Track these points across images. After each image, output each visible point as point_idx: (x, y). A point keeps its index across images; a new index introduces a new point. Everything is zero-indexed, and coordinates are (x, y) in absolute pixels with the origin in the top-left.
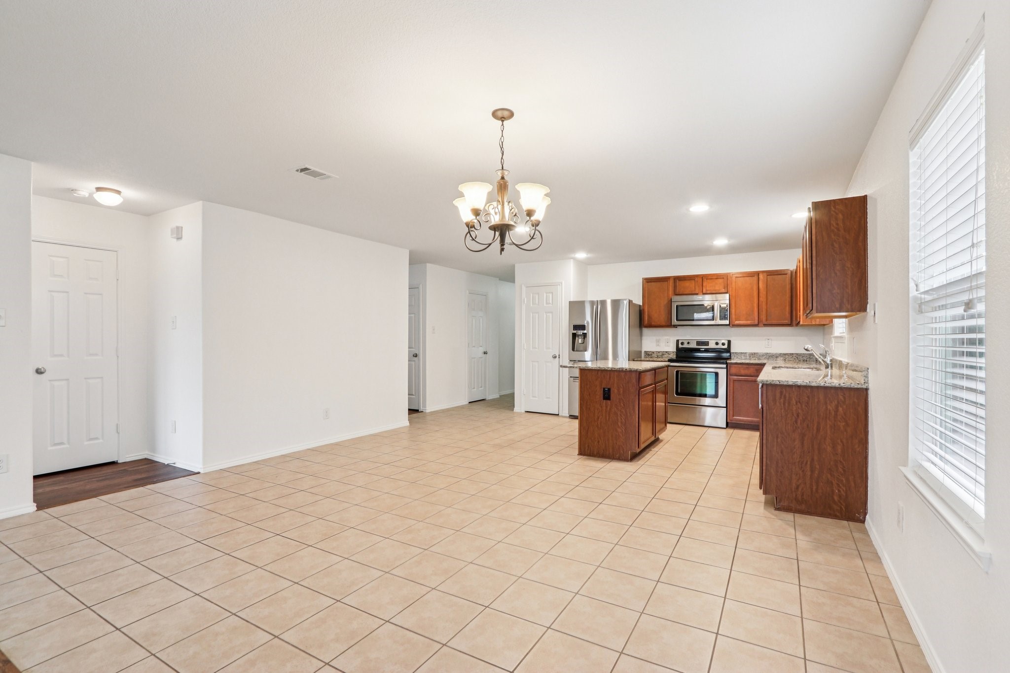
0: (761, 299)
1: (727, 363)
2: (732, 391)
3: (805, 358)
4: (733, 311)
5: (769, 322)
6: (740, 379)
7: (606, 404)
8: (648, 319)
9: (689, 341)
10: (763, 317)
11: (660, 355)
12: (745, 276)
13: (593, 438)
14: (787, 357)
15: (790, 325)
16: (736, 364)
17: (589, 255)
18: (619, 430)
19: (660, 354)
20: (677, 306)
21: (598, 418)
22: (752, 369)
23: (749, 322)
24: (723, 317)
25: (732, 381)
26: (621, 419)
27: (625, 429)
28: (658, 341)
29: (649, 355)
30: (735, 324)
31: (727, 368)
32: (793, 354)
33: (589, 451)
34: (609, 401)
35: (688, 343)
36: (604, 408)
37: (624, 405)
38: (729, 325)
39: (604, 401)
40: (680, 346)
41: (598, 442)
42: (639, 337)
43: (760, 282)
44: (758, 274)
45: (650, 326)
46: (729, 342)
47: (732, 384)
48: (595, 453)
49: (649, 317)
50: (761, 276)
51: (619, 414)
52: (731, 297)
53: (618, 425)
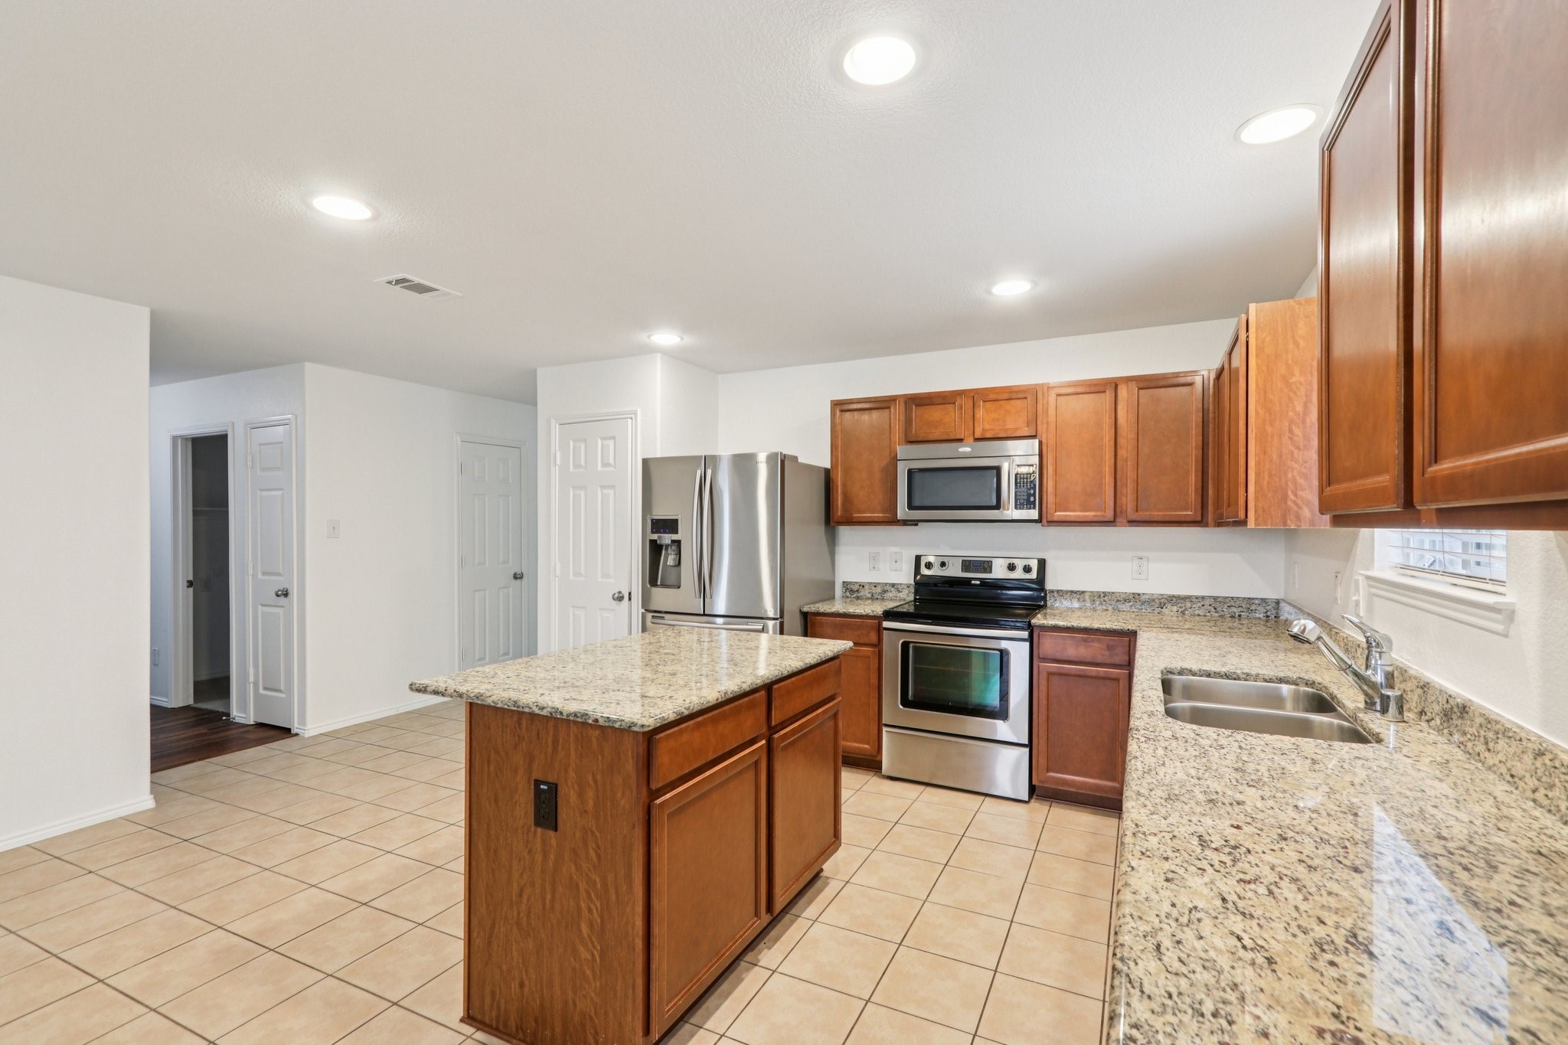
0: (1121, 453)
1: (1030, 628)
2: (1044, 702)
3: (1235, 610)
4: (1049, 485)
5: (1142, 515)
6: (1064, 672)
7: (544, 842)
8: (843, 504)
9: (946, 560)
10: (1128, 501)
11: (882, 590)
12: (1080, 390)
13: (505, 967)
14: (1188, 605)
15: (1200, 522)
16: (1056, 628)
17: (689, 340)
18: (585, 955)
19: (879, 589)
20: (910, 472)
21: (520, 895)
22: (1096, 644)
23: (1090, 515)
24: (1024, 502)
25: (1044, 675)
26: (590, 910)
27: (603, 954)
28: (874, 558)
29: (852, 591)
30: (1055, 519)
31: (1031, 639)
32: (1203, 598)
33: (494, 1013)
34: (552, 833)
35: (943, 564)
36: (539, 857)
37: (599, 856)
38: (1039, 521)
39: (539, 830)
40: (925, 571)
41: (522, 985)
42: (825, 549)
43: (1120, 407)
44: (1114, 384)
45: (850, 522)
46: (1042, 563)
47: (1043, 682)
48: (512, 1024)
49: (847, 499)
50: (1123, 392)
51: (582, 890)
52: (1044, 448)
53: (580, 931)
